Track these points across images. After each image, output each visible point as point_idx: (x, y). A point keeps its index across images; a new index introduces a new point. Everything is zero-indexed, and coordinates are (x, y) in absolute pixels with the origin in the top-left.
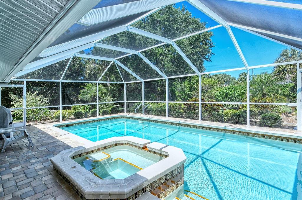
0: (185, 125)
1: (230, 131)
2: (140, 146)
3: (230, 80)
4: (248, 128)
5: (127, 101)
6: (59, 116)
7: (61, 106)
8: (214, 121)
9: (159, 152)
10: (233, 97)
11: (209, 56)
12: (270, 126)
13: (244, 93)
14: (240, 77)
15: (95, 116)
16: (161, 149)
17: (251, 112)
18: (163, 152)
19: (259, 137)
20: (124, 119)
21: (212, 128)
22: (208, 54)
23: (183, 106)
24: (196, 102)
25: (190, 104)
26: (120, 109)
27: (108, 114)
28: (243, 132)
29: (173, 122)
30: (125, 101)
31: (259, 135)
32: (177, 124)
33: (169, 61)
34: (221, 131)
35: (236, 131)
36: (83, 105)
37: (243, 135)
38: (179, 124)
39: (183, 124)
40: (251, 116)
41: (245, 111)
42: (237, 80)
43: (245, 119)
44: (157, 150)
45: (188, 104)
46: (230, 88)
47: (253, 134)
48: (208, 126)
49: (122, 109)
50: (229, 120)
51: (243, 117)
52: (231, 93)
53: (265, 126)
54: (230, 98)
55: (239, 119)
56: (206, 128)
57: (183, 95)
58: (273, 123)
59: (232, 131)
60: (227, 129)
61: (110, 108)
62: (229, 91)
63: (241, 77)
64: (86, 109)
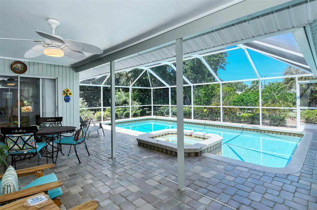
0: (209, 125)
1: (247, 129)
2: (187, 134)
3: (242, 87)
4: (261, 127)
5: (154, 105)
6: (101, 117)
7: (102, 107)
8: (233, 122)
9: (203, 137)
10: (248, 103)
11: (224, 64)
12: (277, 126)
13: (257, 100)
14: (252, 85)
15: (128, 118)
16: (204, 135)
17: (263, 114)
18: (206, 136)
19: (268, 133)
20: (154, 120)
21: (232, 127)
22: (224, 63)
23: (205, 110)
24: (218, 107)
25: (212, 108)
26: (147, 112)
27: (138, 116)
28: (257, 130)
29: (199, 123)
30: (152, 105)
31: (269, 132)
32: (203, 124)
33: (189, 69)
34: (240, 130)
35: (252, 129)
36: (118, 108)
37: (257, 132)
38: (205, 125)
39: (208, 125)
40: (263, 119)
41: (258, 114)
42: (249, 87)
43: (259, 120)
44: (202, 136)
45: (210, 108)
46: (245, 95)
47: (265, 131)
48: (229, 126)
49: (149, 112)
50: (245, 121)
51: (257, 119)
52: (246, 99)
53: (274, 125)
54: (245, 103)
55: (253, 119)
56: (228, 127)
57: (199, 101)
58: (280, 123)
59: (249, 129)
60: (244, 127)
61: (139, 111)
62: (244, 97)
63: (254, 84)
64: (120, 111)
